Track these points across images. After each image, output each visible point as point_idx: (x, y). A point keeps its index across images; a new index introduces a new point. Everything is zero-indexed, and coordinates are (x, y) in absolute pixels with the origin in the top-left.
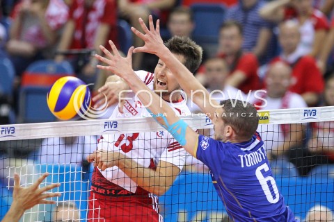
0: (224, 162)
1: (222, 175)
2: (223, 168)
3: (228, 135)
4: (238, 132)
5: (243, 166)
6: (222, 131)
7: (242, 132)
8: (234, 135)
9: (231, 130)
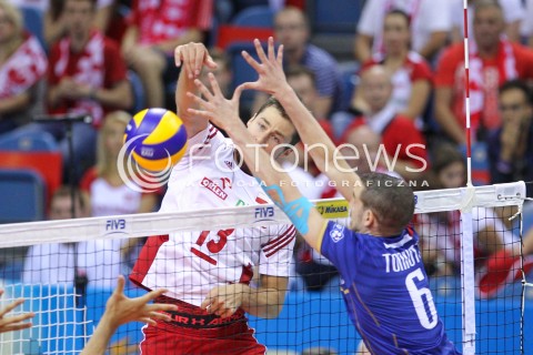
0: (362, 262)
1: (356, 281)
2: (359, 272)
3: (367, 223)
4: (381, 219)
5: (388, 270)
6: (360, 217)
7: (388, 220)
8: (376, 225)
9: (371, 217)
